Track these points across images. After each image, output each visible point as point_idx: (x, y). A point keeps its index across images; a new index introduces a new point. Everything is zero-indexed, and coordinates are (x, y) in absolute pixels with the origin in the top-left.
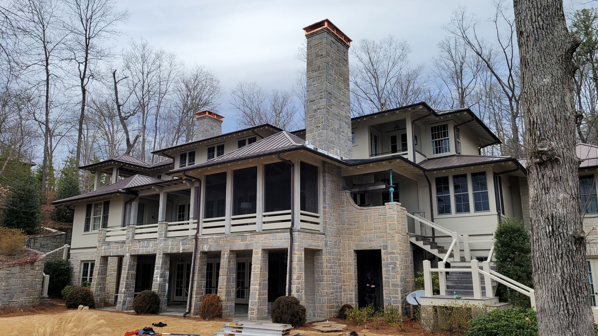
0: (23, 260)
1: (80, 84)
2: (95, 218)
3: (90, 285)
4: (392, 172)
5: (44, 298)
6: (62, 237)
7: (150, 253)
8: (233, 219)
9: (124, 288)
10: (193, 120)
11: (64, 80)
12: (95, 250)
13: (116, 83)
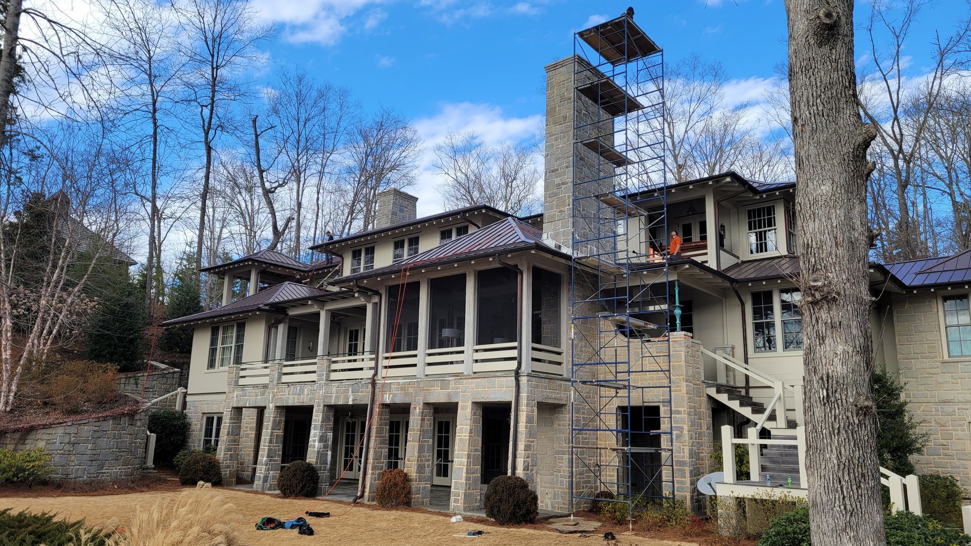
0: (118, 410)
1: (203, 140)
2: (224, 348)
3: (215, 450)
4: (679, 283)
5: (148, 468)
6: (175, 376)
7: (305, 404)
8: (430, 355)
9: (266, 456)
10: (375, 192)
11: (179, 135)
12: (223, 397)
13: (257, 136)
